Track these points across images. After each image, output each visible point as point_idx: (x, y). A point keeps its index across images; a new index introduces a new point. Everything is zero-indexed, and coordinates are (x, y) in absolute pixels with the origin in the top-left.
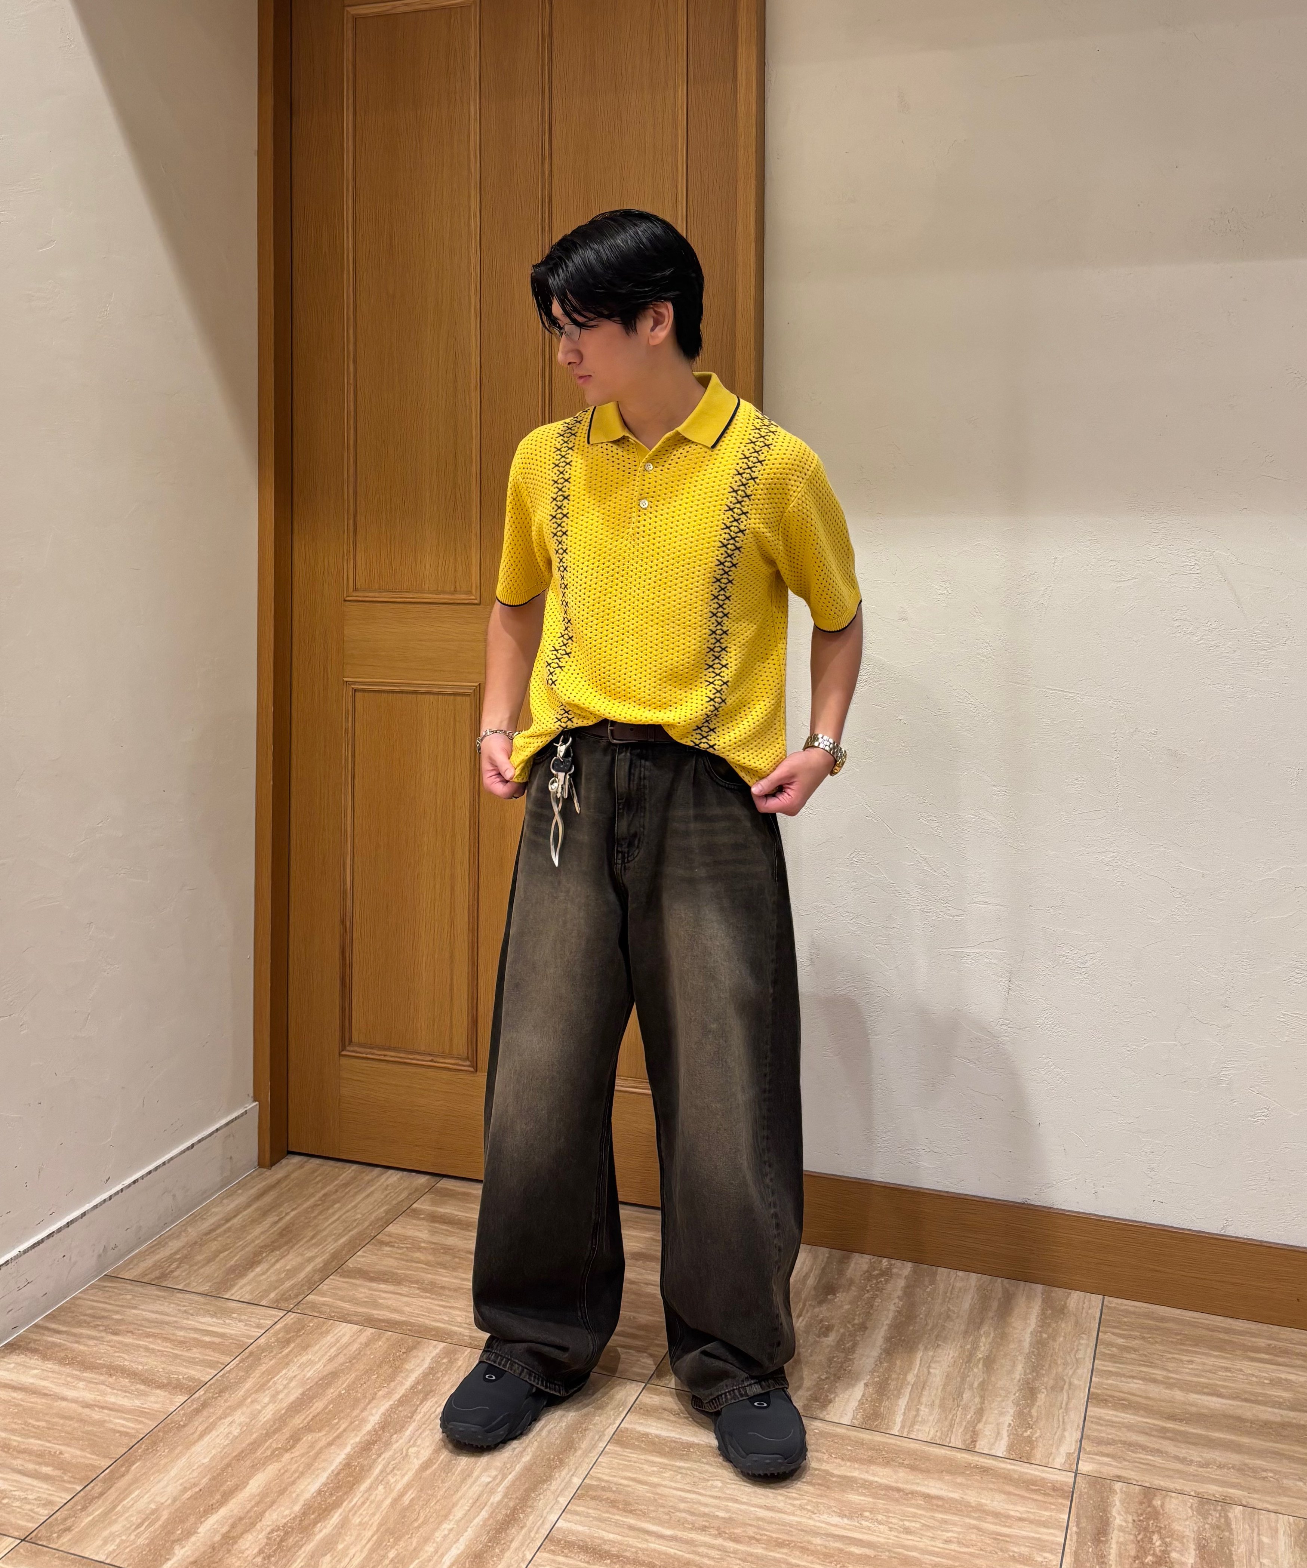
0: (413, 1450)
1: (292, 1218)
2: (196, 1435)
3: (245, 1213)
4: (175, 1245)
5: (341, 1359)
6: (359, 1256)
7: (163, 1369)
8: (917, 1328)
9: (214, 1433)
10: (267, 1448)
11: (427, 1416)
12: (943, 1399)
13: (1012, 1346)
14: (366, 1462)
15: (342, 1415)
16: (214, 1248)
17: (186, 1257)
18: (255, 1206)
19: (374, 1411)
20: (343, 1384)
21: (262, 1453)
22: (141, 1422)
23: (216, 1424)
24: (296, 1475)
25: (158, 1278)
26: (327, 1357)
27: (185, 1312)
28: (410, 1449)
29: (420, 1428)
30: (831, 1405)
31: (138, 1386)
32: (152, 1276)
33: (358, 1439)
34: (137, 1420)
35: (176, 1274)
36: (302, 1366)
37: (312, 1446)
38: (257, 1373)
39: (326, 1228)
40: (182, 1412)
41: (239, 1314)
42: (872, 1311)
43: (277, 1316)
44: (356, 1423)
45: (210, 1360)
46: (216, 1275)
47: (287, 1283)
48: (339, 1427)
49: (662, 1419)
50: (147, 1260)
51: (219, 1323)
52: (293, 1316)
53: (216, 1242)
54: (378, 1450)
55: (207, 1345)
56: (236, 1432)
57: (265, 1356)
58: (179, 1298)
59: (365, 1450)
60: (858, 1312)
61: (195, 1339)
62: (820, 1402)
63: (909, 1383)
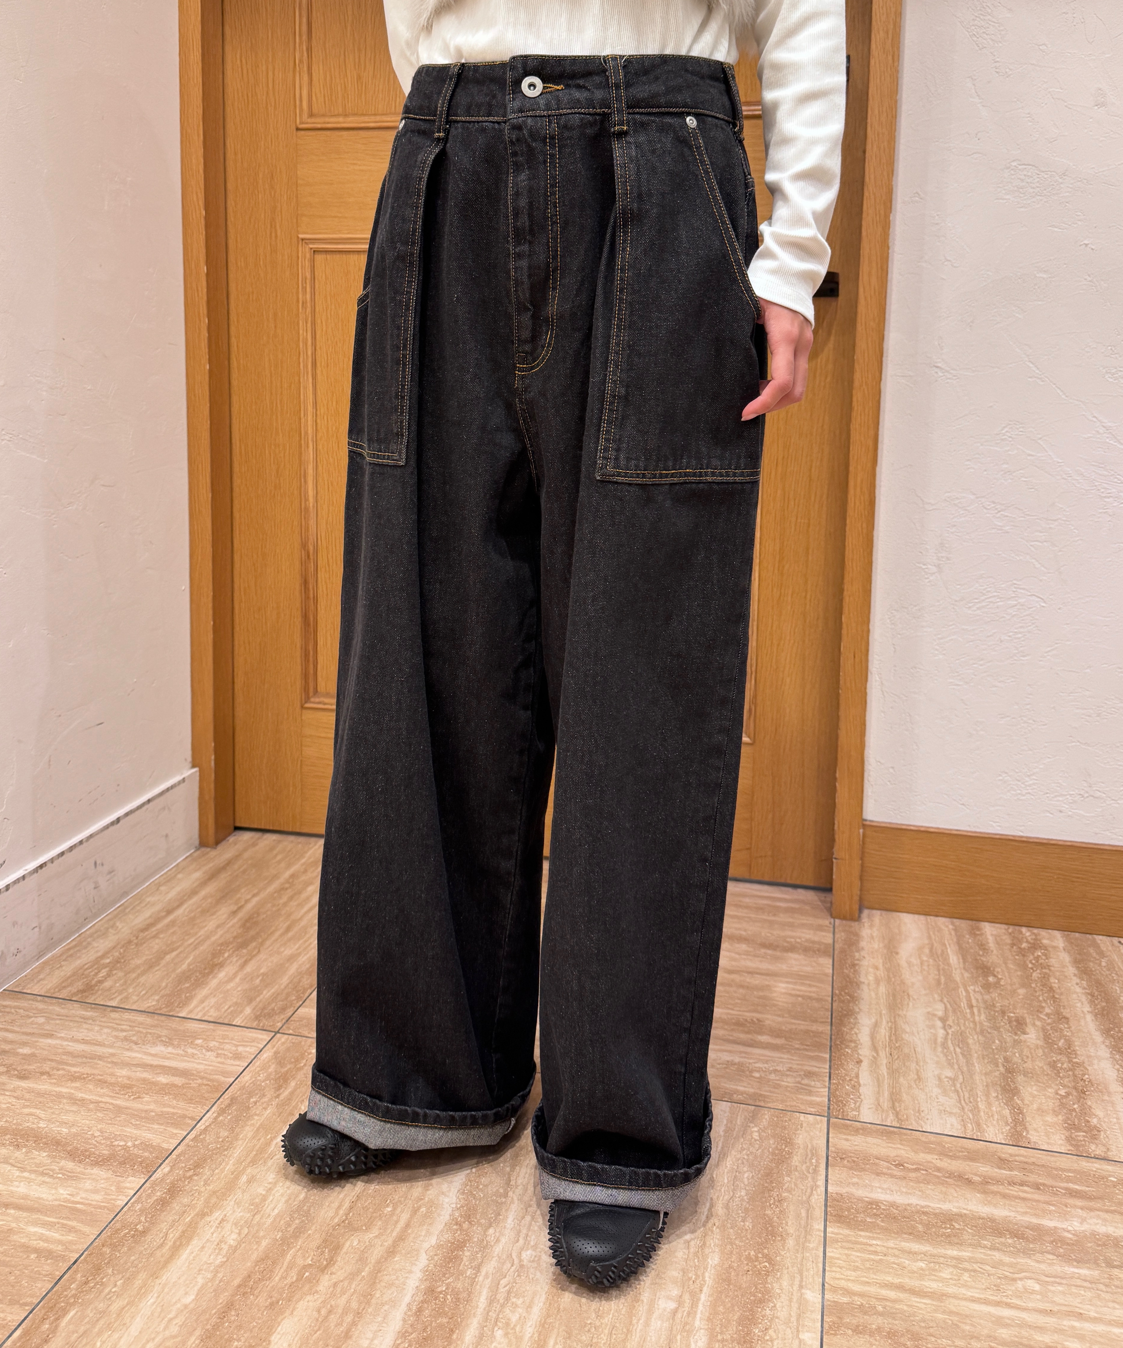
1: (255, 906)
2: (165, 1249)
3: (191, 901)
4: (102, 945)
7: (101, 1131)
9: (196, 1242)
10: (290, 1268)
14: (459, 1285)
16: (156, 947)
17: (118, 962)
21: (283, 1278)
22: (71, 1230)
23: (196, 1226)
24: (349, 1318)
25: (83, 991)
27: (126, 1039)
28: (524, 1255)
31: (63, 1163)
32: (73, 989)
33: (433, 1241)
34: (64, 1226)
35: (107, 984)
37: (362, 1260)
38: (248, 1131)
40: (138, 1207)
41: (205, 1040)
42: (1057, 996)
43: (262, 1039)
44: (423, 1209)
45: (174, 1114)
46: (164, 984)
47: (265, 992)
48: (397, 1222)
49: (885, 1174)
50: (64, 968)
51: (178, 1055)
52: (283, 1040)
53: (157, 941)
54: (472, 1260)
55: (164, 1090)
56: (232, 1239)
57: (255, 1103)
58: (114, 1019)
59: (451, 1260)
60: (1041, 998)
61: (144, 1080)
62: (1085, 1132)
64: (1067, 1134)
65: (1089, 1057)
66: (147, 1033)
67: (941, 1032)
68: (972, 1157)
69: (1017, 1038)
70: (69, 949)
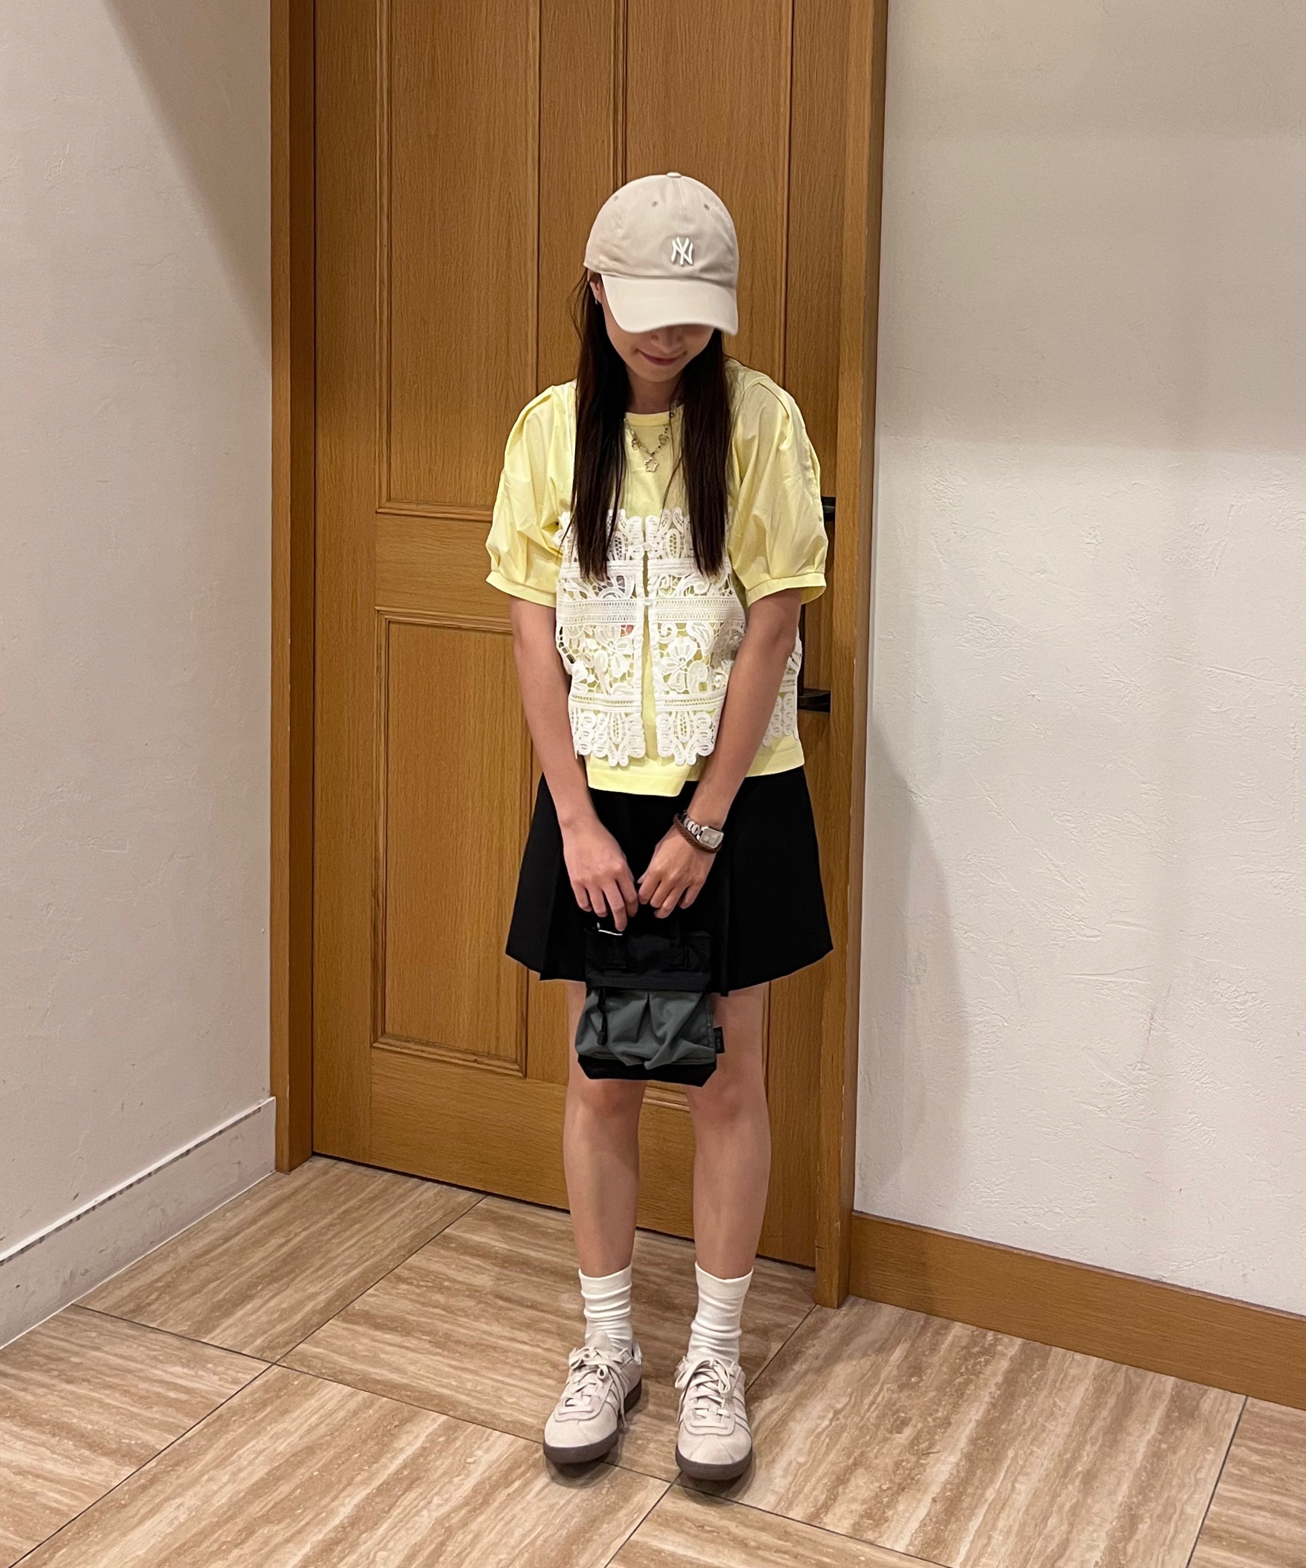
0: (382, 1554)
1: (299, 1242)
2: (136, 1519)
3: (248, 1231)
4: (160, 1268)
5: (322, 1429)
6: (368, 1295)
7: (115, 1430)
8: (1010, 1428)
9: (157, 1518)
10: (216, 1541)
11: (407, 1511)
12: (1024, 1524)
13: (1123, 1458)
15: (308, 1504)
16: (204, 1275)
17: (169, 1286)
18: (261, 1223)
19: (347, 1500)
20: (317, 1463)
21: (208, 1547)
22: (77, 1498)
23: (162, 1505)
25: (133, 1311)
26: (305, 1427)
27: (155, 1358)
28: (379, 1553)
29: (395, 1527)
30: (887, 1524)
31: (83, 1451)
32: (126, 1309)
33: (320, 1537)
34: (73, 1495)
35: (153, 1307)
36: (276, 1437)
37: (266, 1543)
38: (222, 1443)
39: (339, 1255)
40: (125, 1489)
41: (215, 1364)
42: (960, 1402)
43: (260, 1369)
44: (324, 1515)
45: (172, 1423)
46: (199, 1311)
47: (278, 1327)
48: (302, 1520)
49: (682, 1531)
50: (124, 1289)
51: (189, 1375)
52: (276, 1370)
53: (207, 1268)
54: (340, 1552)
55: (171, 1403)
56: (182, 1518)
57: (235, 1421)
58: (151, 1339)
59: (326, 1551)
60: (944, 1403)
61: (158, 1394)
62: (874, 1520)
63: (986, 1500)
64: (858, 1521)
65: (938, 1460)
66: (172, 1354)
67: (827, 1422)
68: (765, 1528)
69: (888, 1435)
70: (135, 1270)
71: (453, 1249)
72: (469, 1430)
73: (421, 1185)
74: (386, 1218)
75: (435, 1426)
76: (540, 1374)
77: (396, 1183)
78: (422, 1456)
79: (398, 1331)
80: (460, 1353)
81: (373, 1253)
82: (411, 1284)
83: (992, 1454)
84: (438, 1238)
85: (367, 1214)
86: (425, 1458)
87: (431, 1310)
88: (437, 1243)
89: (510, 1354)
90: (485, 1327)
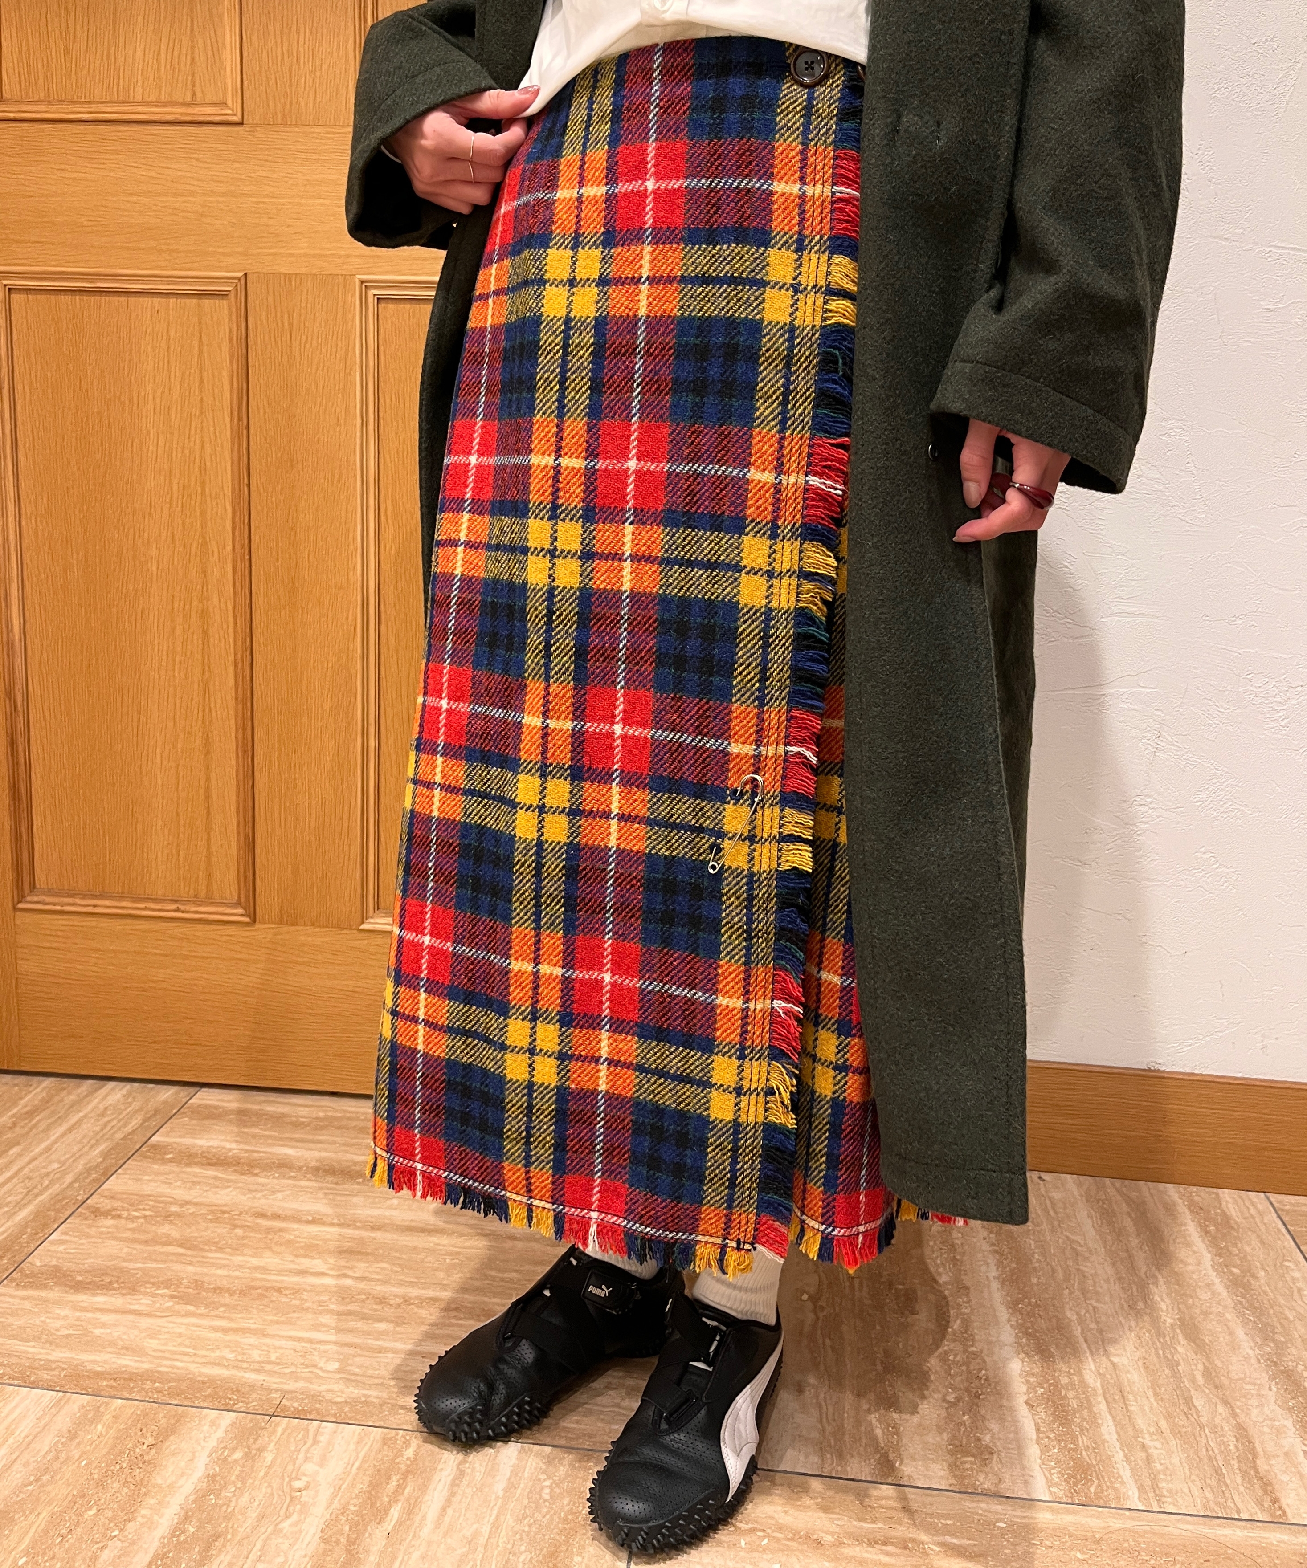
6: (53, 1243)
8: (1043, 1280)
12: (1169, 1416)
13: (1205, 1296)
30: (994, 1457)
42: (958, 1257)
62: (973, 1456)
63: (1094, 1389)
64: (951, 1460)
65: (990, 1343)
67: (811, 1316)
69: (903, 1320)
71: (171, 1161)
72: (280, 1430)
73: (100, 1088)
74: (57, 1135)
75: (220, 1433)
76: (364, 1317)
77: (64, 1089)
78: (212, 1491)
79: (114, 1289)
80: (225, 1305)
81: (46, 1182)
82: (119, 1216)
83: (1050, 1320)
84: (144, 1149)
85: (28, 1132)
86: (217, 1497)
87: (159, 1248)
88: (146, 1157)
89: (305, 1295)
90: (255, 1262)
